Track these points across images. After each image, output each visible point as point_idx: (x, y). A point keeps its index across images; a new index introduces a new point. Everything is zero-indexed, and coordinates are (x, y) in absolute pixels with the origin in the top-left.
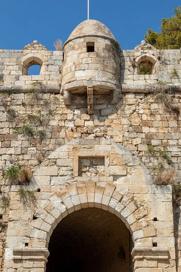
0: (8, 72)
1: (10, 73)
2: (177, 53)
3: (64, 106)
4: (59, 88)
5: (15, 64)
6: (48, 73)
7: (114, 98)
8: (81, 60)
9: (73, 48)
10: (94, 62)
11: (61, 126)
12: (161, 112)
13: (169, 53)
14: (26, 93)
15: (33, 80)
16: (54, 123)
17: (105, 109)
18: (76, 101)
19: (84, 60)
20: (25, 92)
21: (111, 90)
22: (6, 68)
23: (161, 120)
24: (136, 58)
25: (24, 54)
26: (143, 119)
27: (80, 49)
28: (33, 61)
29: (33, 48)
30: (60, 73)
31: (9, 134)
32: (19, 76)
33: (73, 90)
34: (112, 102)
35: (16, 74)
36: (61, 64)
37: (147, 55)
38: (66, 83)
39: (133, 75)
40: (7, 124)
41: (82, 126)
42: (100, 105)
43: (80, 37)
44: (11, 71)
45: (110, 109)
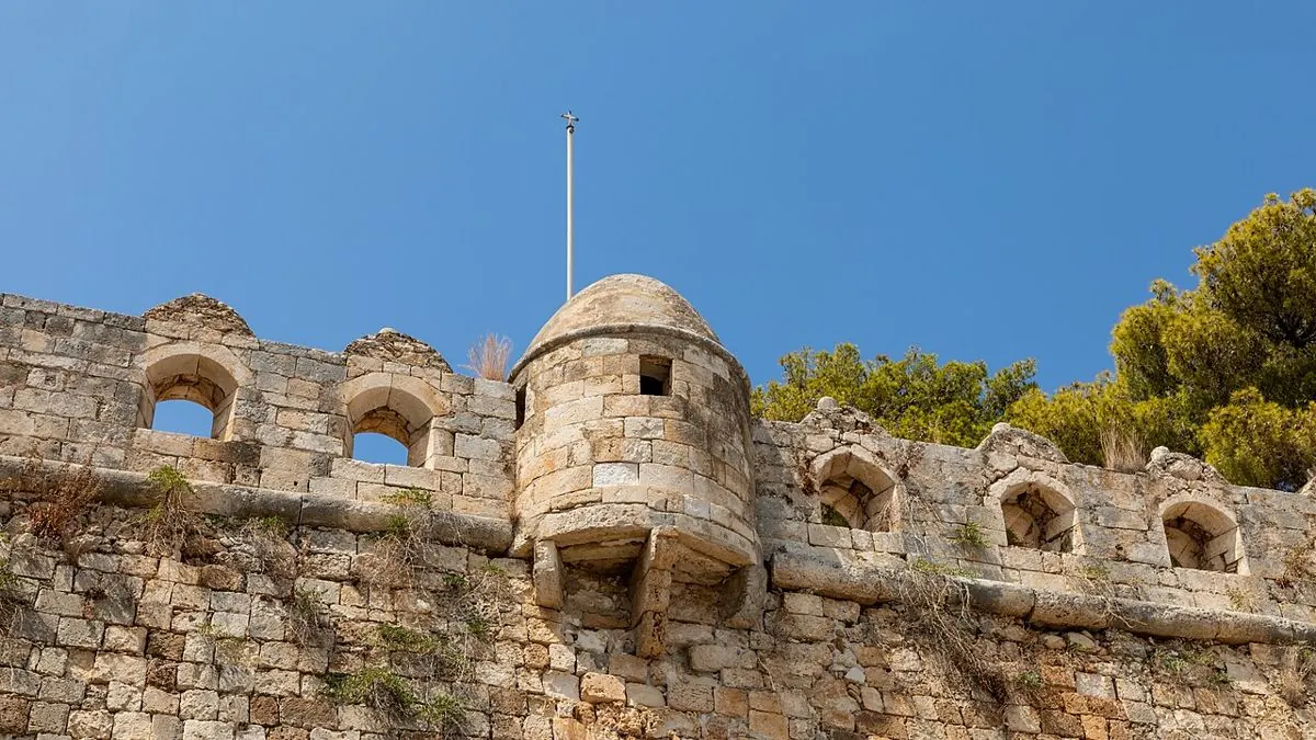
0: (282, 434)
1: (289, 440)
2: (969, 461)
3: (535, 611)
4: (508, 529)
5: (314, 405)
6: (454, 464)
7: (748, 601)
8: (617, 423)
9: (580, 372)
10: (676, 436)
11: (529, 692)
12: (935, 686)
13: (942, 458)
14: (362, 533)
15: (390, 486)
16: (496, 675)
17: (706, 643)
18: (580, 597)
19: (633, 424)
20: (361, 529)
21: (732, 566)
22: (271, 417)
23: (939, 720)
24: (813, 458)
25: (353, 370)
26: (867, 705)
27: (613, 377)
28: (386, 408)
29: (389, 355)
30: (507, 469)
31: (299, 696)
32: (330, 460)
33: (577, 546)
34: (738, 619)
35: (317, 450)
36: (510, 436)
37: (856, 451)
38: (547, 508)
39: (808, 522)
40: (288, 655)
41: (619, 704)
42: (684, 626)
43: (608, 332)
44: (296, 432)
45: (725, 645)
